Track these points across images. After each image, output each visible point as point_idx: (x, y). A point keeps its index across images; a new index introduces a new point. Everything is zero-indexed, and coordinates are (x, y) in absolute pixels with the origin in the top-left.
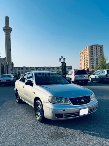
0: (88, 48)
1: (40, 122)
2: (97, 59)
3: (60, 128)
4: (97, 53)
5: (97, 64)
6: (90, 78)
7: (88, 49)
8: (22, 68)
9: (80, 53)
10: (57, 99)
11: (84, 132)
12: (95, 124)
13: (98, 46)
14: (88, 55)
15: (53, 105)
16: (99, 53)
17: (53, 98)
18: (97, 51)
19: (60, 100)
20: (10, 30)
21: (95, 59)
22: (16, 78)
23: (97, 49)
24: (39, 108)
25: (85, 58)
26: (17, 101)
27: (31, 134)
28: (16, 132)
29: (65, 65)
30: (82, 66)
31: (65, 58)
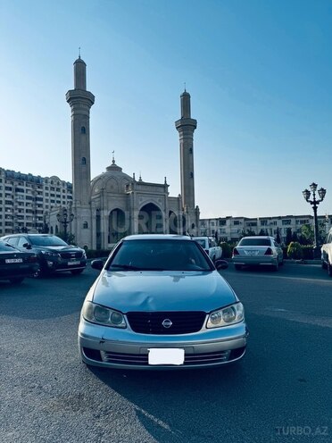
8: (223, 222)
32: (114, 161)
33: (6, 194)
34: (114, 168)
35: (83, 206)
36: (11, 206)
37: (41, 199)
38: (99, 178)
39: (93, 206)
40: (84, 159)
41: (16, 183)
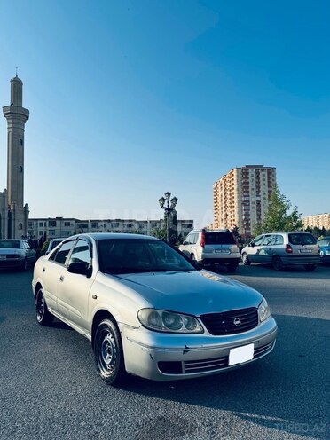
0: (235, 173)
1: (111, 385)
2: (259, 203)
3: (170, 403)
4: (258, 187)
5: (259, 216)
6: (244, 253)
7: (235, 178)
8: (52, 222)
9: (215, 185)
10: (165, 316)
11: (242, 417)
12: (273, 390)
13: (262, 170)
14: (235, 191)
15: (152, 334)
16: (264, 189)
17: (153, 315)
18: (258, 182)
19: (172, 322)
20: (25, 115)
21: (253, 203)
22: (34, 251)
23: (258, 177)
24: (107, 342)
25: (228, 201)
26: (38, 318)
27: (83, 424)
28: (38, 418)
29: (175, 216)
30: (220, 220)
31: (175, 198)
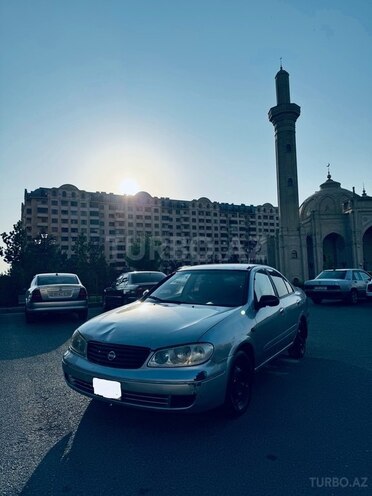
32: (329, 177)
33: (222, 227)
34: (330, 185)
35: (291, 234)
36: (225, 239)
37: (254, 229)
38: (311, 200)
39: (302, 233)
40: (290, 180)
41: (230, 215)
